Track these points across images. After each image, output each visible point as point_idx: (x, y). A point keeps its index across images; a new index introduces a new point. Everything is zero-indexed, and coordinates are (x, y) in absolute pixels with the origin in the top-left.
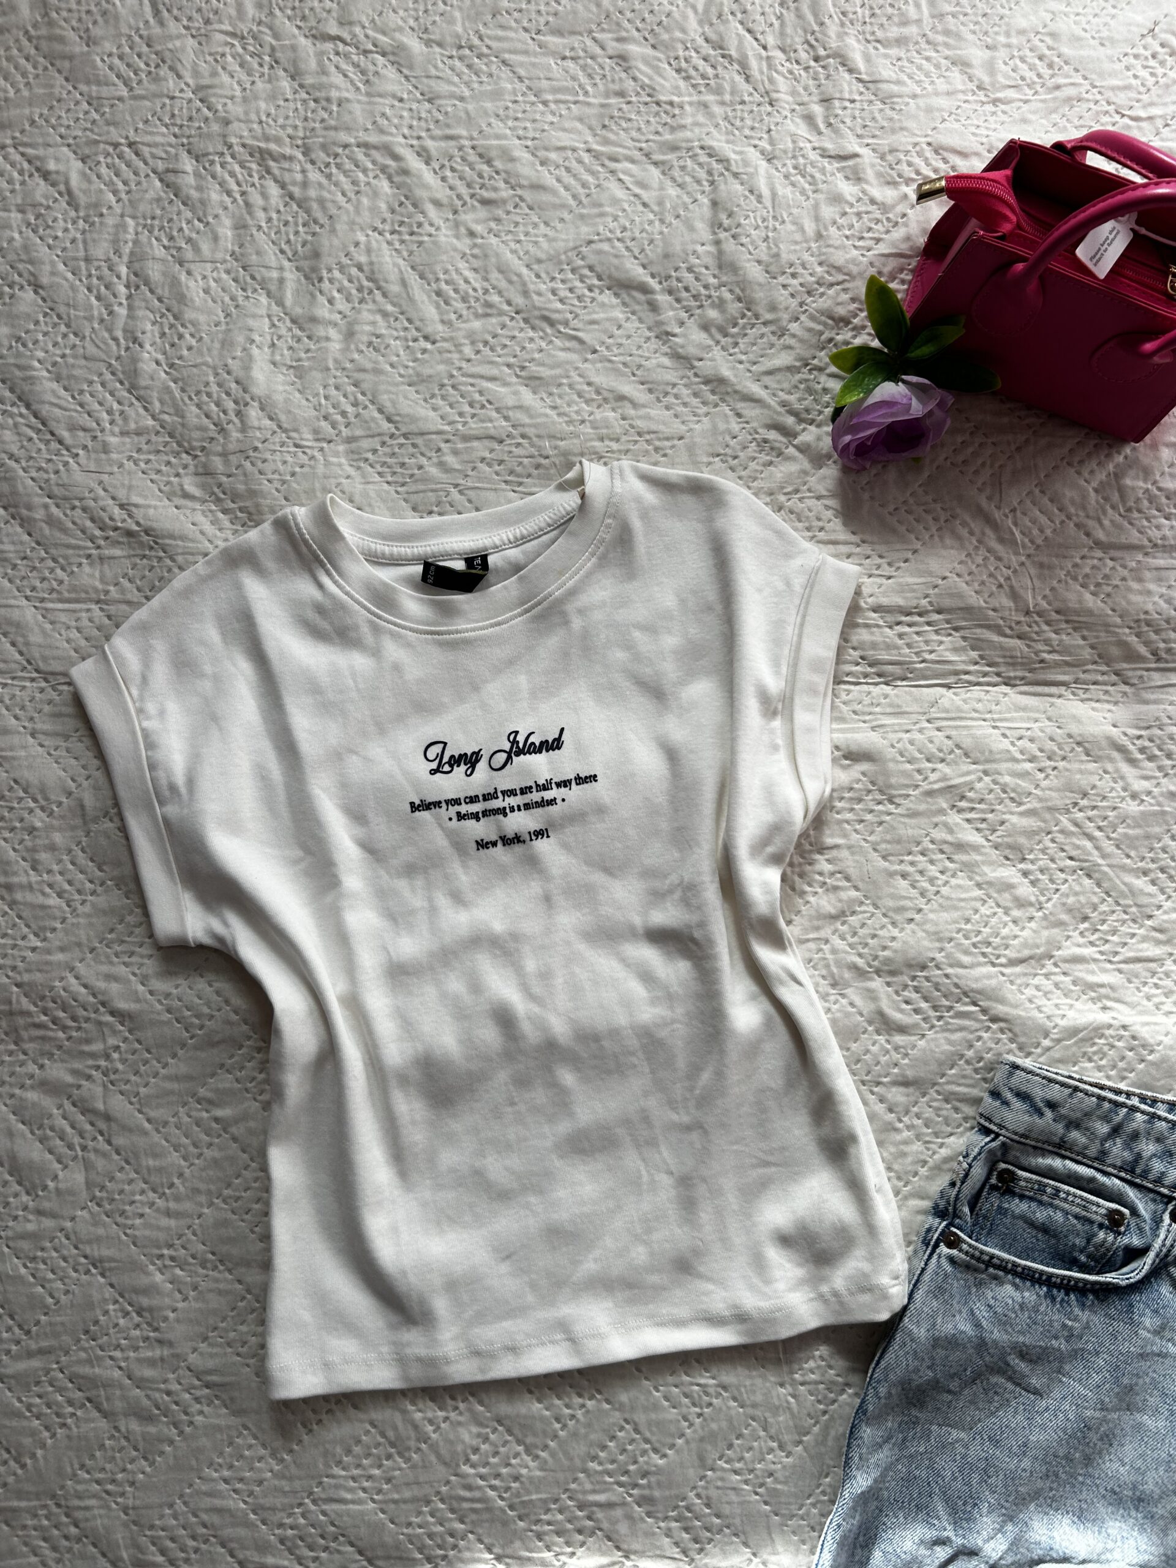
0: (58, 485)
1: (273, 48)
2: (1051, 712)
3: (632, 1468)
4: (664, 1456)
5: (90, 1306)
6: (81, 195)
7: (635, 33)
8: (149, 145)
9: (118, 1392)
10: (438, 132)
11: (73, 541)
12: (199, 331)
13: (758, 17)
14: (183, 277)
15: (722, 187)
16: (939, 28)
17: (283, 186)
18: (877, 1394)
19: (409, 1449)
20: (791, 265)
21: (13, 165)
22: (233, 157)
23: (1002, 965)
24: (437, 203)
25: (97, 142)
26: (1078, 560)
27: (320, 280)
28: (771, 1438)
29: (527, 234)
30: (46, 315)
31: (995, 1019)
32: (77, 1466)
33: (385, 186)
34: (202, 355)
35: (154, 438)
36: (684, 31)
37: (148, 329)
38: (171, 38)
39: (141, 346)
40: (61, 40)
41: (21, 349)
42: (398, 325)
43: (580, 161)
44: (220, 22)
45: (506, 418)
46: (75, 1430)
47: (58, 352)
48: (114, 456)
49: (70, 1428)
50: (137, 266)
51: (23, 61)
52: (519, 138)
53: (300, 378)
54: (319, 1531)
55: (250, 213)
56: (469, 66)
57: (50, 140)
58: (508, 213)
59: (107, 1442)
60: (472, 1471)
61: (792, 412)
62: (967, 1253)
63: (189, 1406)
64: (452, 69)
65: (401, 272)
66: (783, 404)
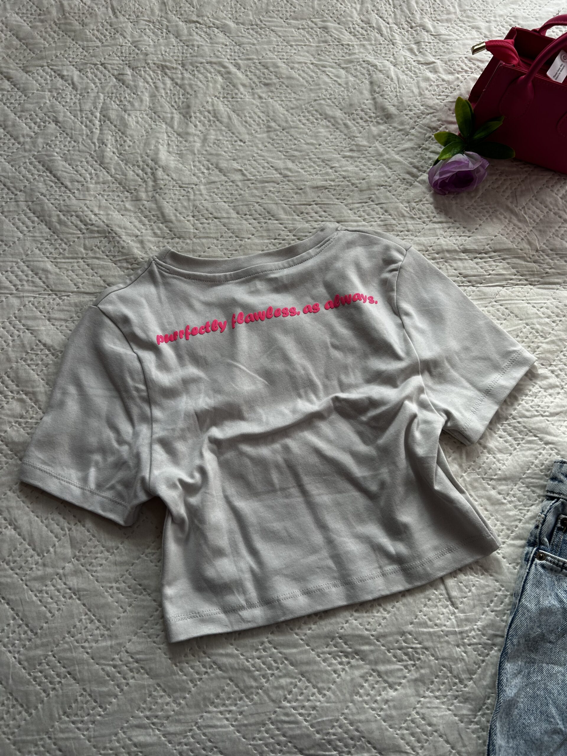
0: (65, 206)
1: (167, 26)
2: (554, 295)
3: (378, 698)
4: (396, 690)
5: (72, 617)
6: (79, 85)
7: (330, 19)
8: (111, 64)
9: (86, 667)
10: (243, 57)
11: (71, 231)
12: (133, 139)
13: (384, 12)
14: (126, 117)
15: (375, 76)
16: (464, 15)
17: (172, 79)
18: (512, 643)
19: (252, 693)
20: (409, 106)
21: (47, 73)
22: (150, 68)
23: (547, 416)
24: (244, 85)
25: (86, 64)
26: (557, 228)
27: (191, 117)
28: (455, 677)
29: (286, 97)
30: (61, 134)
31: (547, 443)
32: (61, 713)
33: (220, 78)
34: (135, 149)
35: (111, 185)
36: (352, 17)
37: (109, 138)
38: (121, 23)
39: (106, 145)
40: (70, 24)
41: (48, 148)
42: (227, 135)
43: (309, 68)
44: (143, 16)
45: (281, 174)
46: (60, 691)
47: (67, 149)
48: (92, 193)
49: (57, 691)
50: (104, 113)
51: (52, 33)
52: (280, 59)
53: (182, 158)
54: (202, 746)
55: (158, 91)
56: (257, 32)
57: (64, 63)
58: (277, 89)
59: (79, 698)
60: (288, 705)
61: (415, 167)
62: (551, 562)
63: (127, 674)
64: (249, 33)
65: (228, 113)
66: (411, 163)
